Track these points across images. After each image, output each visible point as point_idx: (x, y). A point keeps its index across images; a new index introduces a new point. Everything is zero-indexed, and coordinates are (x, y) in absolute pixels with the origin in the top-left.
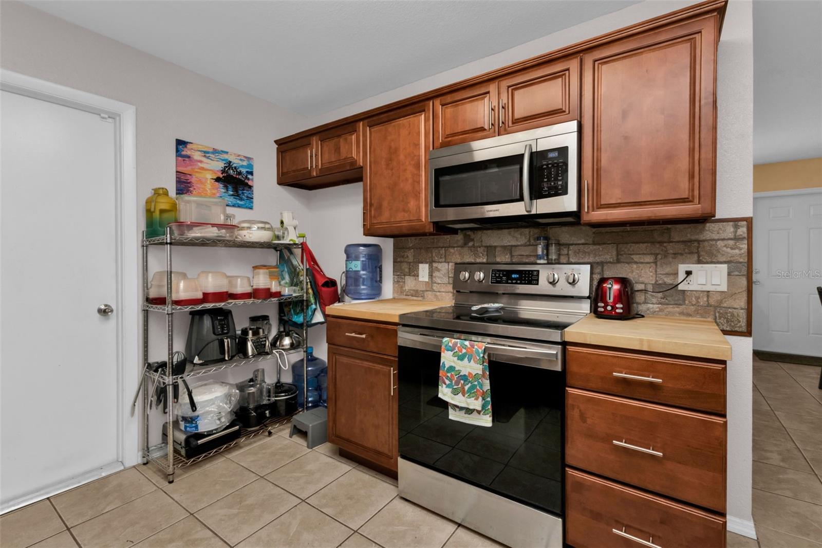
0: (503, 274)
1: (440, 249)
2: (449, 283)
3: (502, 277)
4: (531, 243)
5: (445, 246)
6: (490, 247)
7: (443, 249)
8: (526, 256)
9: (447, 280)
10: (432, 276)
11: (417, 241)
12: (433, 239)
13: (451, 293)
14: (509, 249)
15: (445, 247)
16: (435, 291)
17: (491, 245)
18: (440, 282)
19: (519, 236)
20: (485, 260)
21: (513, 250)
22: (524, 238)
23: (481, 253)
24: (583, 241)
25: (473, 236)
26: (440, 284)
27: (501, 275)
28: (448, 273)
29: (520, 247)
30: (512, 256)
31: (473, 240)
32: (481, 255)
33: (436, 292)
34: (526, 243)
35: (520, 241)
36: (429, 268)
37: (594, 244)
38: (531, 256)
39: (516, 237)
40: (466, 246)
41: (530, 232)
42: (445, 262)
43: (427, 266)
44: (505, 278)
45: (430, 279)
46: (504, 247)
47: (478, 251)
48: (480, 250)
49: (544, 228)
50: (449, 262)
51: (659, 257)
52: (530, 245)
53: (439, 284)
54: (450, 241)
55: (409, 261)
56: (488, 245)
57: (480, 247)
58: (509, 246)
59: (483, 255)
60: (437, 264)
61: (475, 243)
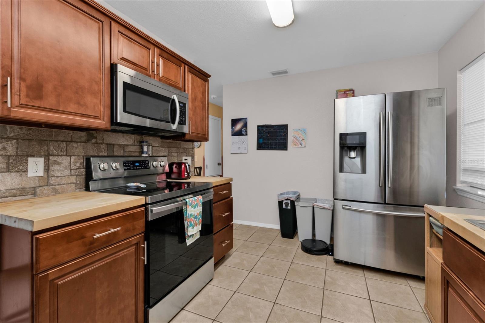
0: (130, 163)
1: (59, 142)
2: (71, 175)
3: (130, 165)
4: (136, 144)
5: (66, 140)
6: (110, 144)
7: (64, 143)
8: (133, 152)
9: (69, 172)
10: (48, 170)
11: (24, 131)
12: (50, 132)
13: (74, 183)
14: (123, 147)
15: (67, 142)
16: (53, 185)
17: (111, 143)
18: (60, 175)
19: (129, 139)
20: (106, 154)
21: (125, 147)
22: (132, 140)
23: (103, 149)
24: (157, 145)
25: (95, 135)
26: (60, 177)
27: (129, 164)
28: (70, 165)
29: (130, 146)
30: (124, 151)
31: (96, 138)
32: (103, 150)
33: (55, 185)
34: (133, 144)
35: (129, 143)
36: (45, 162)
37: (162, 147)
38: (135, 152)
39: (128, 140)
40: (90, 142)
41: (135, 137)
42: (66, 155)
43: (41, 160)
44: (132, 166)
45: (46, 173)
46: (120, 146)
47: (100, 147)
48: (103, 146)
49: (142, 136)
50: (70, 156)
51: (179, 154)
52: (135, 145)
53: (58, 177)
54: (72, 136)
55: (8, 154)
56: (108, 143)
57: (102, 144)
58: (123, 144)
59: (104, 150)
60: (57, 157)
61: (98, 140)
